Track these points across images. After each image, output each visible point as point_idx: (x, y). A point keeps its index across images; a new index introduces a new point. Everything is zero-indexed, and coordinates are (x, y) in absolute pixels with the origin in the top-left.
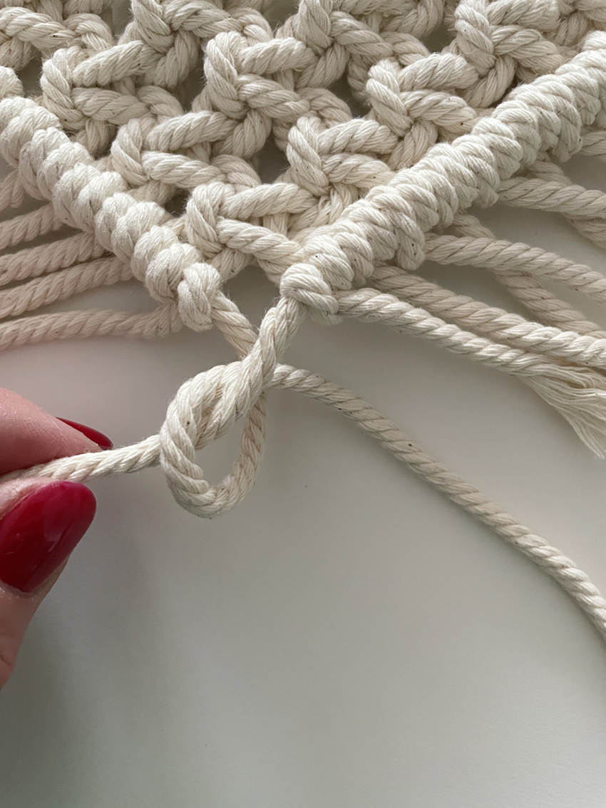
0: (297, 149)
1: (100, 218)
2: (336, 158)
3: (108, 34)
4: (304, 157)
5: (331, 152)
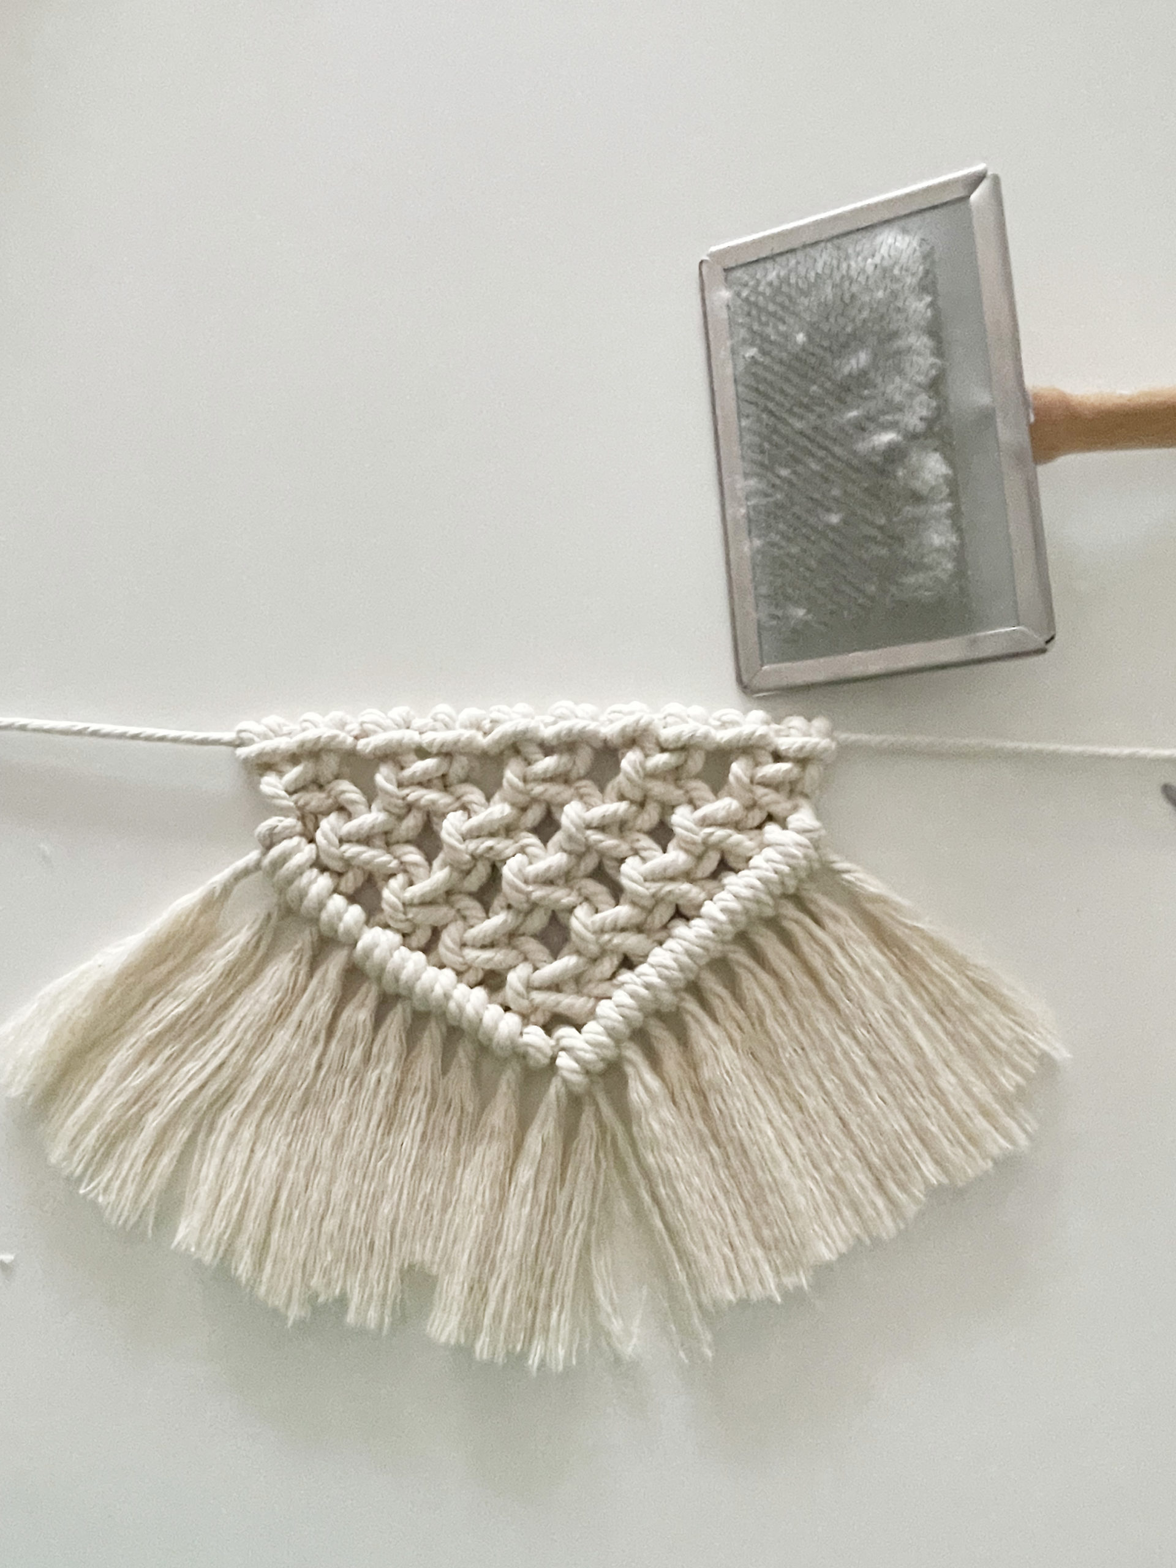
0: (578, 935)
1: (452, 1005)
2: (606, 937)
3: (426, 864)
4: (583, 939)
5: (602, 931)
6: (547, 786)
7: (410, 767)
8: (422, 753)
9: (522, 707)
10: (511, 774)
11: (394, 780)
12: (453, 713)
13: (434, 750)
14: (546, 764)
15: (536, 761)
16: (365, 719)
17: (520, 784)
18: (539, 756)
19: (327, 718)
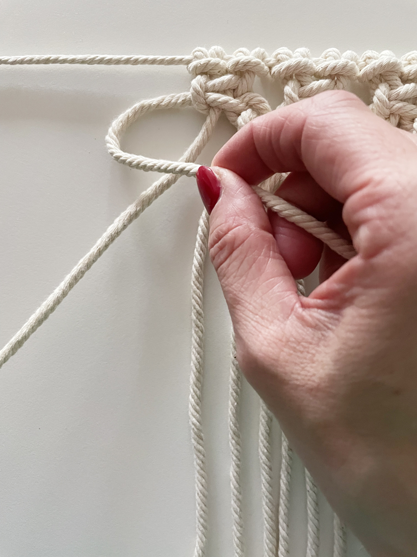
6: (405, 103)
7: (308, 85)
8: (318, 76)
9: (387, 52)
10: (381, 92)
11: (297, 92)
12: (340, 53)
13: (327, 74)
14: (404, 89)
15: (398, 86)
16: (279, 52)
17: (387, 100)
18: (401, 83)
19: (254, 51)
